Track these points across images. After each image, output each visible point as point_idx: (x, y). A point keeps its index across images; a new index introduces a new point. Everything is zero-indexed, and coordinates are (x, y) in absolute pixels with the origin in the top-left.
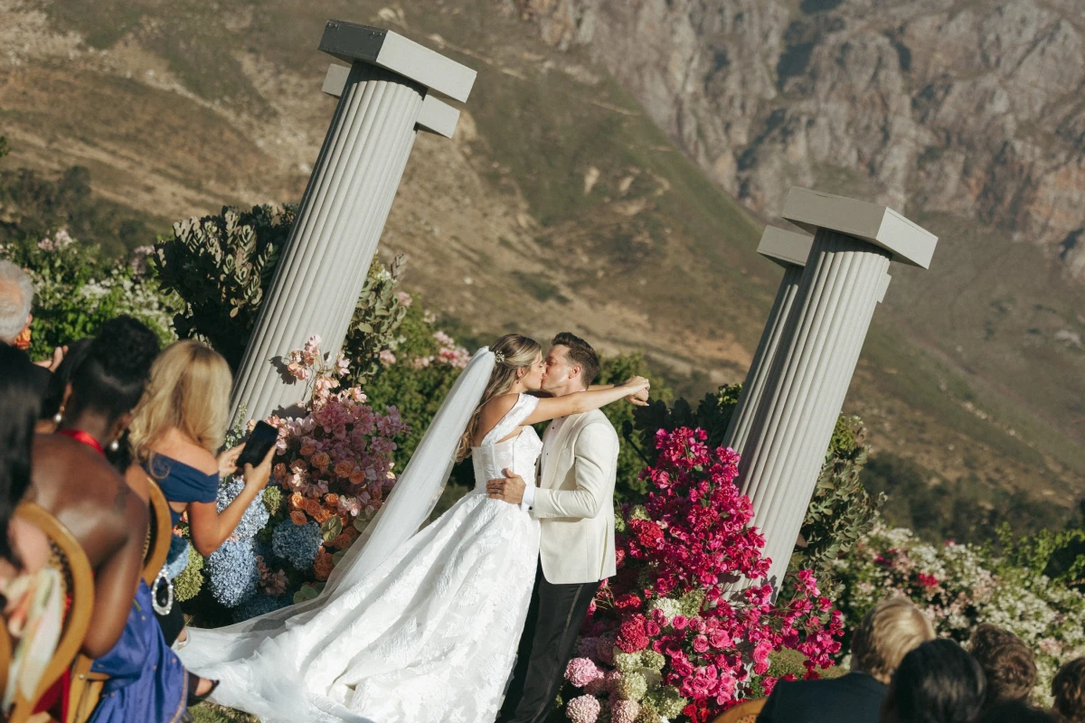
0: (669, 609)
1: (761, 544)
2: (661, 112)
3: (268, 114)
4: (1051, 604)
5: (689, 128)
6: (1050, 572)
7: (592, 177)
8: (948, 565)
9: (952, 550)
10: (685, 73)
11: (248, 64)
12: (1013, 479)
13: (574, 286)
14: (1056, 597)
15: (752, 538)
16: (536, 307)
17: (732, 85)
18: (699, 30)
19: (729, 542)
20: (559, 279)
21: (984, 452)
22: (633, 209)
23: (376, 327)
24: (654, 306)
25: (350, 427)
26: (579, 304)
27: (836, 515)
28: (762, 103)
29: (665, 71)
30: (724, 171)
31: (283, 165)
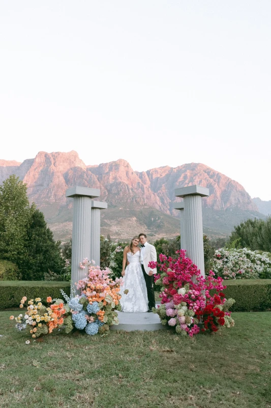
0: (182, 291)
1: (196, 267)
2: (158, 208)
3: (110, 226)
4: (238, 252)
5: (162, 209)
6: (236, 247)
7: (153, 219)
8: (221, 252)
9: (220, 250)
10: (159, 203)
11: (106, 221)
12: (217, 237)
13: (155, 233)
14: (238, 251)
15: (194, 266)
16: (151, 237)
17: (165, 202)
18: (159, 196)
19: (189, 269)
20: (153, 233)
21: (213, 235)
22: (159, 221)
23: (107, 250)
24: (166, 232)
25: (97, 276)
26: (157, 235)
27: (207, 253)
28: (170, 203)
29: (157, 203)
30: (168, 212)
31: (114, 232)
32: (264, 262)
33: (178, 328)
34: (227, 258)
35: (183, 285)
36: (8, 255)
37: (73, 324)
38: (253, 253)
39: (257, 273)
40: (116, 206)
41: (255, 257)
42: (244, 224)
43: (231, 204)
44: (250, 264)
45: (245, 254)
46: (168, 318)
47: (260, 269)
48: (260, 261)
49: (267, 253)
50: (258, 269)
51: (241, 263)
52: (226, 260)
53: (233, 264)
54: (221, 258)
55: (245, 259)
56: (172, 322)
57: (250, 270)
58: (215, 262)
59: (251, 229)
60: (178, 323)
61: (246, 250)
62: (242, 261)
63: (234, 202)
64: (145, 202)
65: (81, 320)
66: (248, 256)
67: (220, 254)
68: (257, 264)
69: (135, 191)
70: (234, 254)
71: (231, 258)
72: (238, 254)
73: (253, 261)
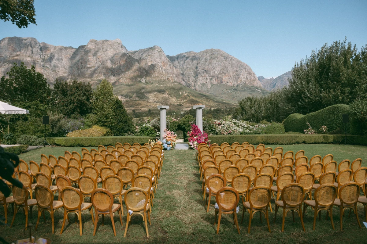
0: (195, 138)
2: (185, 85)
7: (181, 93)
10: (186, 80)
32: (243, 127)
33: (194, 148)
34: (224, 125)
35: (196, 136)
36: (107, 124)
37: (164, 147)
38: (238, 122)
39: (239, 133)
40: (152, 83)
41: (239, 124)
42: (245, 100)
43: (241, 81)
44: (236, 128)
45: (233, 122)
46: (191, 146)
47: (241, 130)
48: (242, 126)
49: (246, 122)
50: (240, 131)
51: (231, 127)
52: (223, 126)
53: (227, 128)
54: (221, 125)
55: (234, 125)
56: (192, 146)
57: (235, 131)
58: (217, 126)
59: (249, 103)
60: (194, 147)
61: (234, 120)
62: (232, 126)
63: (243, 80)
64: (175, 80)
65: (166, 146)
66: (235, 123)
67: (220, 123)
68: (240, 128)
69: (167, 71)
70: (228, 123)
71: (226, 125)
72: (230, 123)
73: (238, 126)
